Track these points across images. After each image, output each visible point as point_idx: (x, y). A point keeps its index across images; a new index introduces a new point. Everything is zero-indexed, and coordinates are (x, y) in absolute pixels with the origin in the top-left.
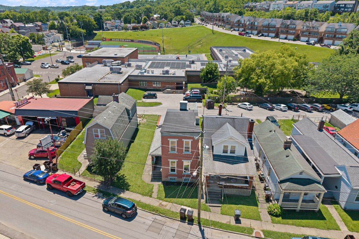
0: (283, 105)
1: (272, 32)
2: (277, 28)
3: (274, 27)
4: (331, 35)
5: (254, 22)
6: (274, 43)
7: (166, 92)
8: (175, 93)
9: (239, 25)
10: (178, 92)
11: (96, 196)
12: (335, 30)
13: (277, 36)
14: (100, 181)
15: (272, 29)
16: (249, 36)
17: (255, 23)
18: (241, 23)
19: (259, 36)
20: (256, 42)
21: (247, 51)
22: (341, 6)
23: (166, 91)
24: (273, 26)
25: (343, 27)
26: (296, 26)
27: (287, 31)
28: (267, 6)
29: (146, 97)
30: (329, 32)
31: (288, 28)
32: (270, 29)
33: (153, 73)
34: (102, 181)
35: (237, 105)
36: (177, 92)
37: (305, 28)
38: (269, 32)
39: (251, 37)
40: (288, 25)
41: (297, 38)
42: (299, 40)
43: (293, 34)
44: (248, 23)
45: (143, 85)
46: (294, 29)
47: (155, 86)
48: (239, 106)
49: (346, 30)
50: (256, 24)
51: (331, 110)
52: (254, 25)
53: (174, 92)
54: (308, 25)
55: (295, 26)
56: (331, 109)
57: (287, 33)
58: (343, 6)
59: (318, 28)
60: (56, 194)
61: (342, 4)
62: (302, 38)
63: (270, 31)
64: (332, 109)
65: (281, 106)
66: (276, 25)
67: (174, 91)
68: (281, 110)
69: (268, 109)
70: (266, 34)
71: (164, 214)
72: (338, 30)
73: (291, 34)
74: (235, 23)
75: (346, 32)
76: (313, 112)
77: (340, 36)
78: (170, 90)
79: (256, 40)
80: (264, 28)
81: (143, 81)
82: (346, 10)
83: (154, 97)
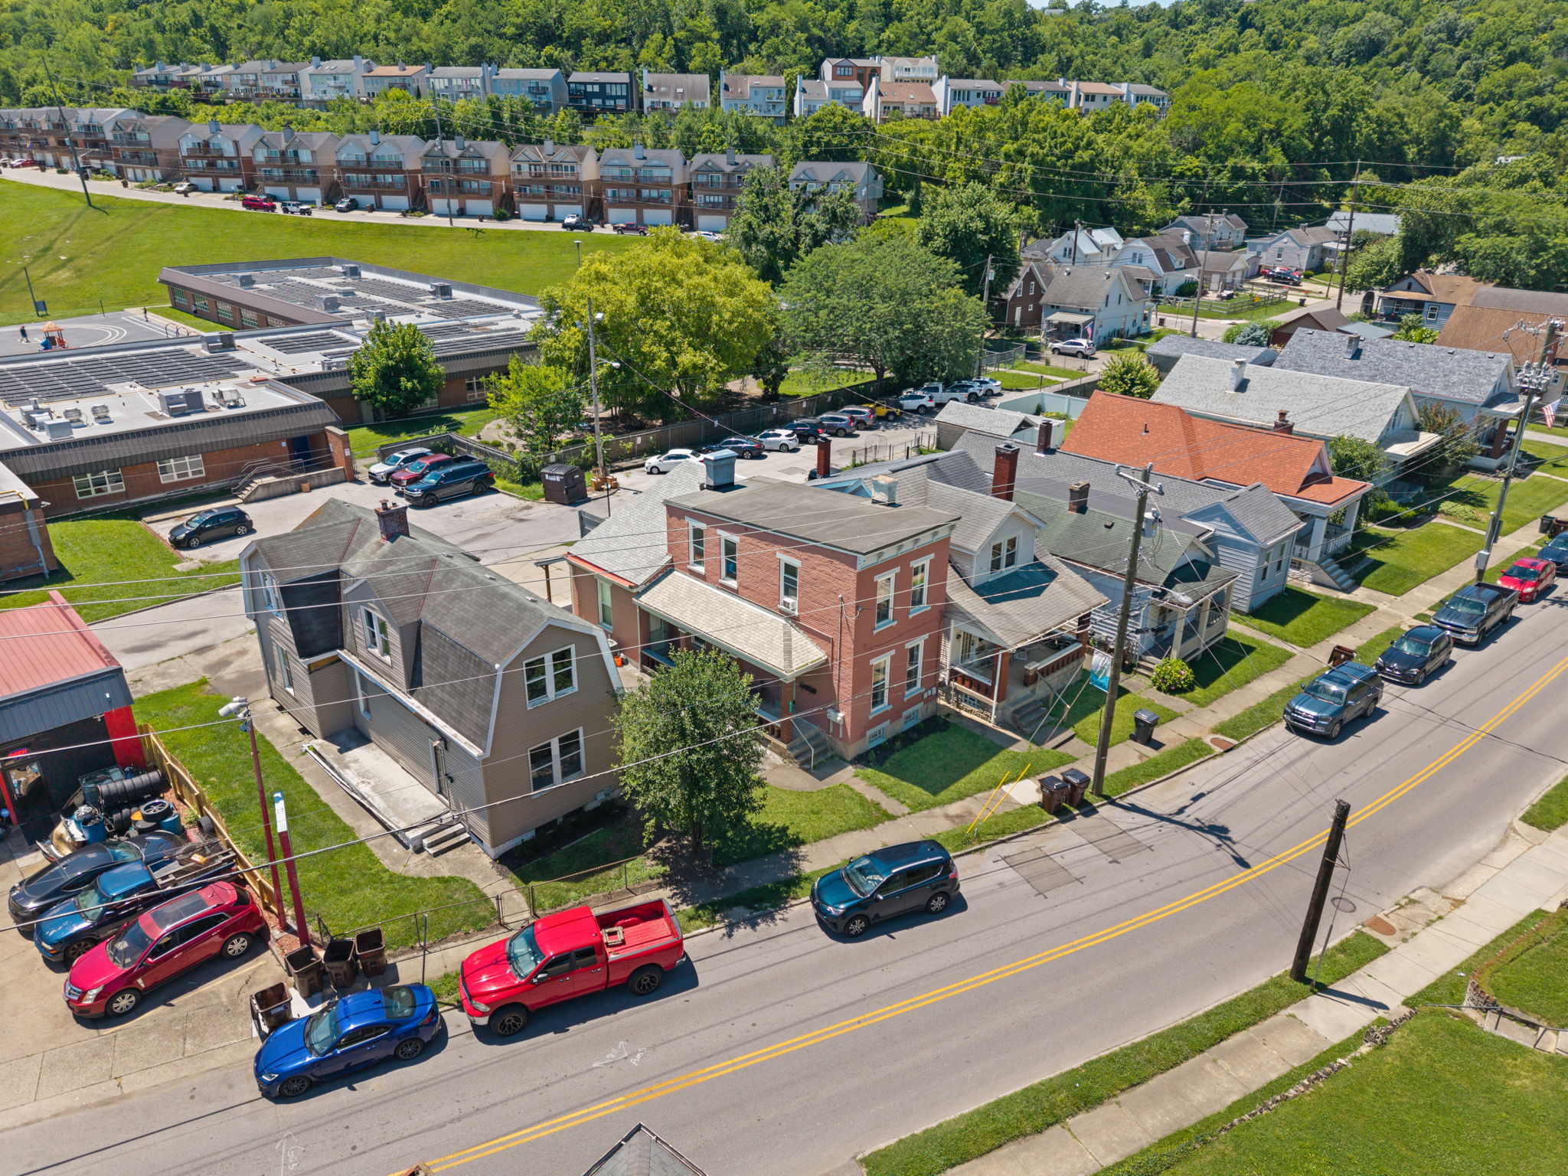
0: (784, 432)
1: (391, 189)
2: (410, 172)
3: (398, 168)
4: (623, 193)
5: (290, 150)
6: (434, 232)
7: (261, 493)
8: (312, 488)
9: (212, 165)
10: (324, 480)
11: (731, 927)
12: (632, 173)
13: (419, 205)
14: (656, 881)
15: (389, 178)
16: (303, 212)
17: (296, 153)
18: (221, 157)
19: (340, 210)
20: (354, 233)
21: (364, 274)
22: (589, 88)
23: (260, 490)
24: (391, 163)
25: (656, 162)
26: (488, 161)
27: (459, 183)
28: (286, 82)
29: (194, 542)
30: (617, 184)
31: (457, 171)
32: (380, 177)
33: (103, 418)
34: (663, 875)
35: (643, 465)
36: (316, 482)
37: (525, 167)
38: (378, 190)
39: (310, 213)
40: (455, 161)
41: (506, 209)
42: (518, 217)
43: (489, 194)
44: (261, 156)
45: (97, 491)
46: (486, 173)
47: (176, 479)
48: (655, 471)
49: (667, 173)
50: (305, 156)
51: (891, 417)
52: (298, 163)
53: (306, 486)
54: (534, 157)
55: (483, 164)
56: (889, 413)
57: (458, 189)
58: (596, 89)
59: (573, 168)
60: (571, 1028)
61: (592, 84)
62: (525, 208)
63: (384, 185)
64: (893, 413)
65: (779, 435)
66: (401, 159)
67: (304, 481)
68: (784, 448)
69: (747, 454)
70: (369, 199)
71: (1004, 833)
72: (642, 173)
73: (477, 194)
74: (189, 157)
75: (670, 178)
76: (857, 436)
77: (654, 194)
78: (271, 479)
79: (350, 228)
80: (353, 176)
81: (95, 468)
82: (610, 103)
83: (241, 530)
